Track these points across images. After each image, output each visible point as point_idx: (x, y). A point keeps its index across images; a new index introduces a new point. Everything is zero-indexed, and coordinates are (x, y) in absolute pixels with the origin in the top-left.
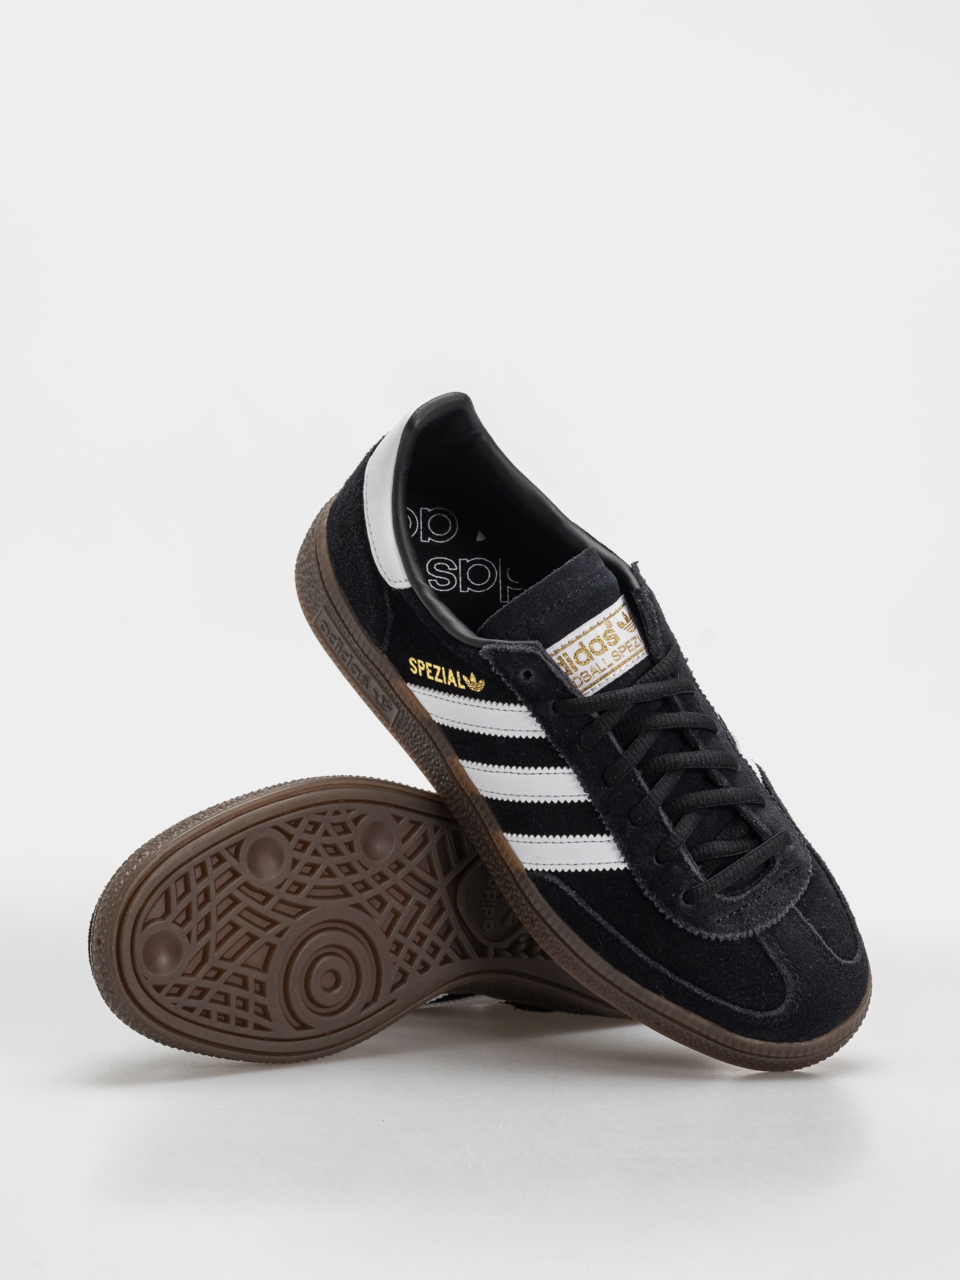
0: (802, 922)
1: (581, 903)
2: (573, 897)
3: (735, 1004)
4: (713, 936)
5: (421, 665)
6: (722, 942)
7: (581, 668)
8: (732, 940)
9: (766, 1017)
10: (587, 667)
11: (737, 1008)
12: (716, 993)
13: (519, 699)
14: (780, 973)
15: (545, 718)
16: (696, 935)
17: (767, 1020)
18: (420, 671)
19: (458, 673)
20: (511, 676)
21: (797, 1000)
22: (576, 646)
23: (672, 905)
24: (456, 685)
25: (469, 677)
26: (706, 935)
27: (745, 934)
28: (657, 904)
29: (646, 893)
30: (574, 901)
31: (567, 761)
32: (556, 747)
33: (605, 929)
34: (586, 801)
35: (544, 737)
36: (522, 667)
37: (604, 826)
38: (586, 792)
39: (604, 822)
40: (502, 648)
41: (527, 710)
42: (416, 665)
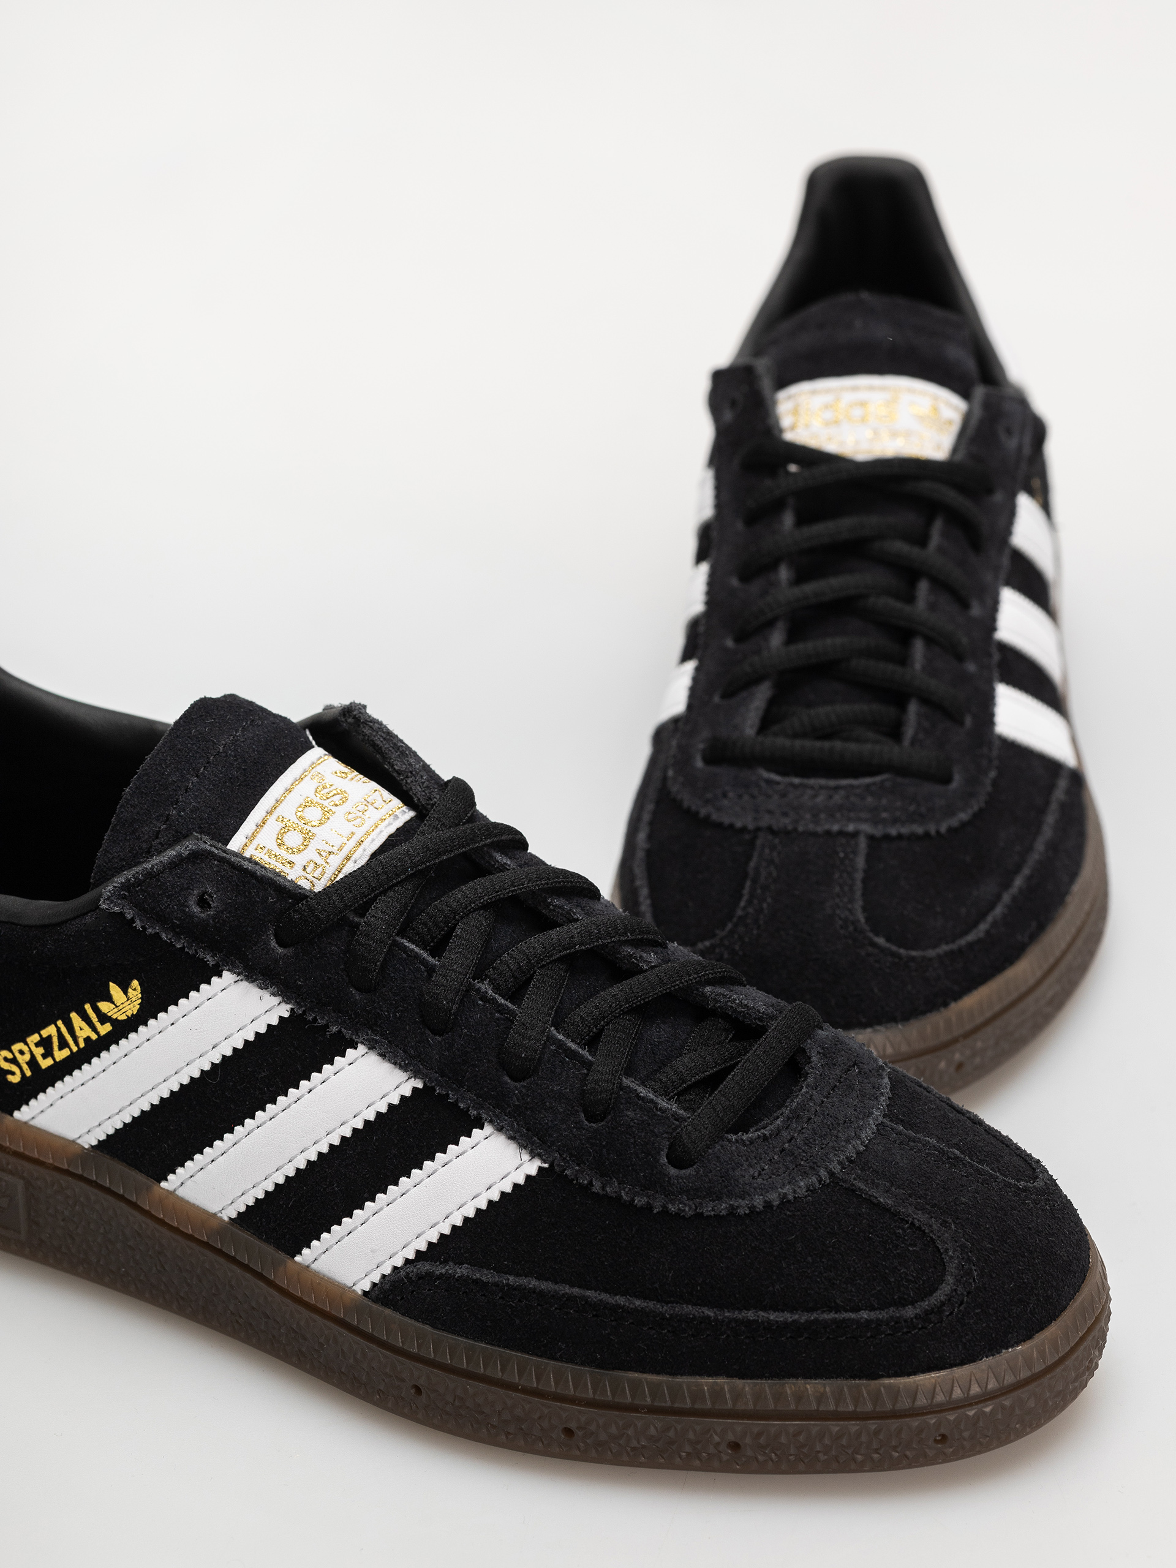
0: (910, 1139)
1: (487, 1276)
2: (468, 1276)
3: (856, 1310)
4: (758, 1202)
5: (22, 1052)
6: (778, 1206)
7: (299, 859)
8: (795, 1197)
9: (926, 1311)
10: (310, 854)
11: (865, 1315)
12: (811, 1305)
13: (211, 960)
14: (913, 1224)
15: (272, 967)
16: (724, 1213)
17: (933, 1317)
18: (25, 1067)
19: (88, 1007)
20: (176, 918)
21: (969, 1260)
22: (273, 827)
23: (654, 1184)
24: (94, 1037)
25: (109, 999)
26: (742, 1206)
27: (814, 1179)
28: (627, 1193)
29: (597, 1186)
30: (476, 1282)
31: (348, 1033)
32: (315, 1017)
33: (553, 1296)
34: (415, 1090)
35: (286, 1015)
36: (188, 888)
37: (465, 1112)
38: (406, 1071)
39: (462, 1106)
40: (137, 873)
41: (234, 977)
42: (14, 1061)
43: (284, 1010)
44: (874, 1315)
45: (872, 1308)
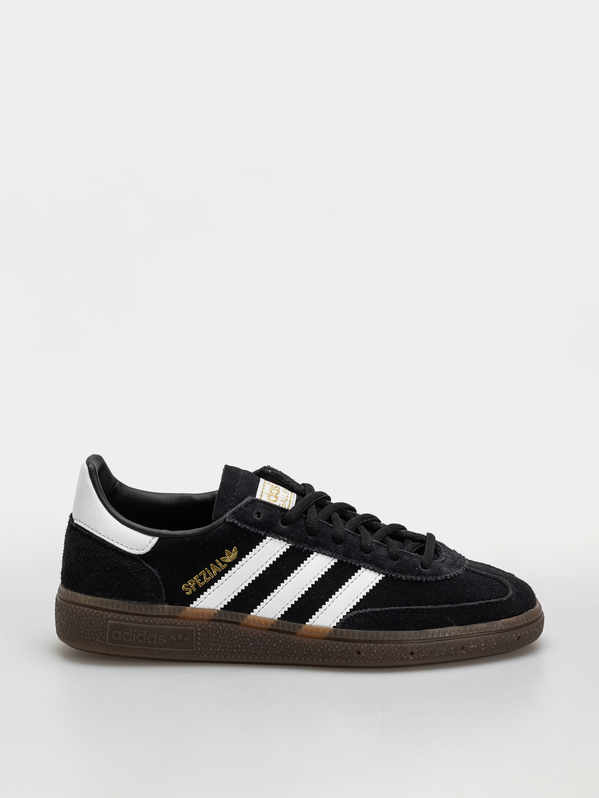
1: (377, 610)
2: (371, 611)
3: (490, 599)
4: (452, 575)
5: (192, 583)
6: (457, 575)
8: (460, 573)
9: (508, 598)
12: (478, 599)
13: (263, 533)
15: (282, 533)
16: (443, 579)
17: (510, 600)
18: (193, 588)
19: (217, 561)
20: (250, 521)
21: (512, 586)
22: (265, 495)
23: (420, 573)
24: (220, 570)
25: (225, 556)
26: (448, 576)
28: (414, 578)
29: (404, 578)
30: (373, 612)
31: (310, 549)
32: (299, 546)
33: (401, 610)
34: (335, 563)
35: (289, 548)
36: (253, 511)
37: (355, 565)
38: (331, 557)
39: (353, 563)
40: (236, 509)
41: (271, 538)
42: (189, 587)
43: (288, 546)
44: (496, 600)
45: (494, 599)
